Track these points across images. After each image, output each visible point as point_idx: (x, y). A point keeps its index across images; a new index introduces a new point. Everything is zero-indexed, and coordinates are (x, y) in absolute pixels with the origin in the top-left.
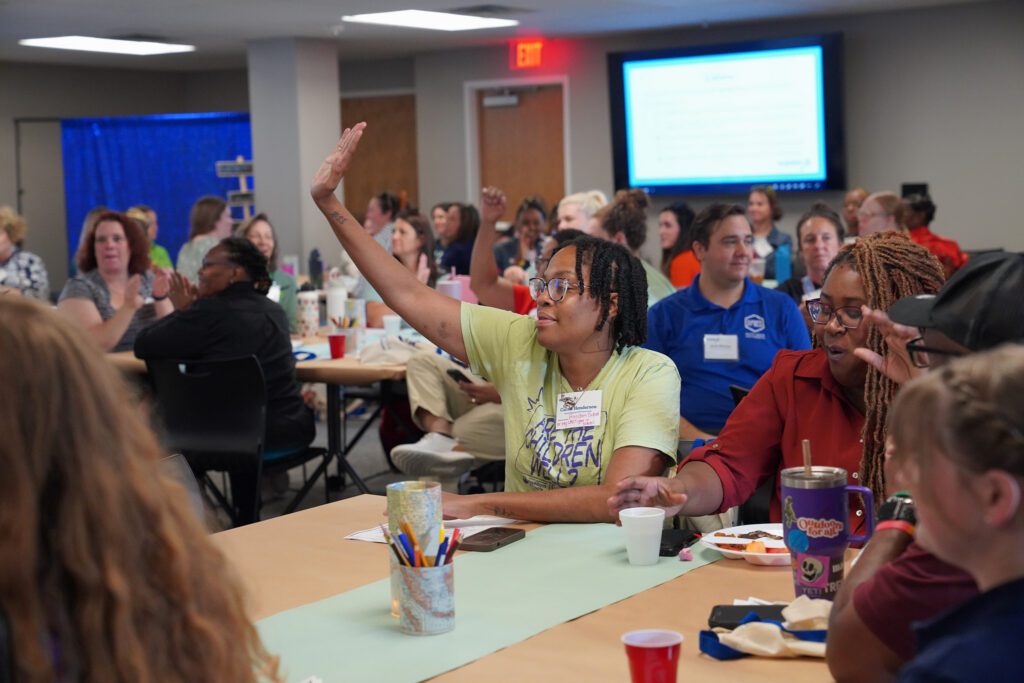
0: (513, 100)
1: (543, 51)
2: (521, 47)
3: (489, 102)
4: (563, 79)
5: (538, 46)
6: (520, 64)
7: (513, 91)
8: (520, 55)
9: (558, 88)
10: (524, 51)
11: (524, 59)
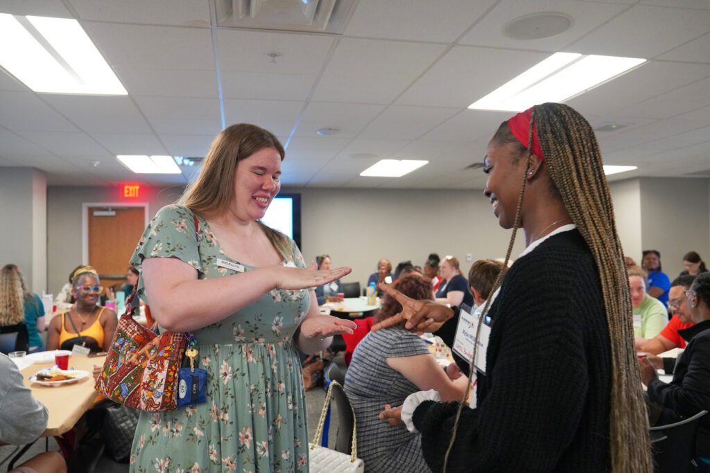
0: (113, 213)
1: (139, 190)
2: (126, 187)
3: (96, 213)
4: (146, 205)
5: (137, 188)
6: (126, 195)
7: (113, 209)
8: (126, 191)
9: (142, 209)
10: (128, 189)
11: (128, 193)
